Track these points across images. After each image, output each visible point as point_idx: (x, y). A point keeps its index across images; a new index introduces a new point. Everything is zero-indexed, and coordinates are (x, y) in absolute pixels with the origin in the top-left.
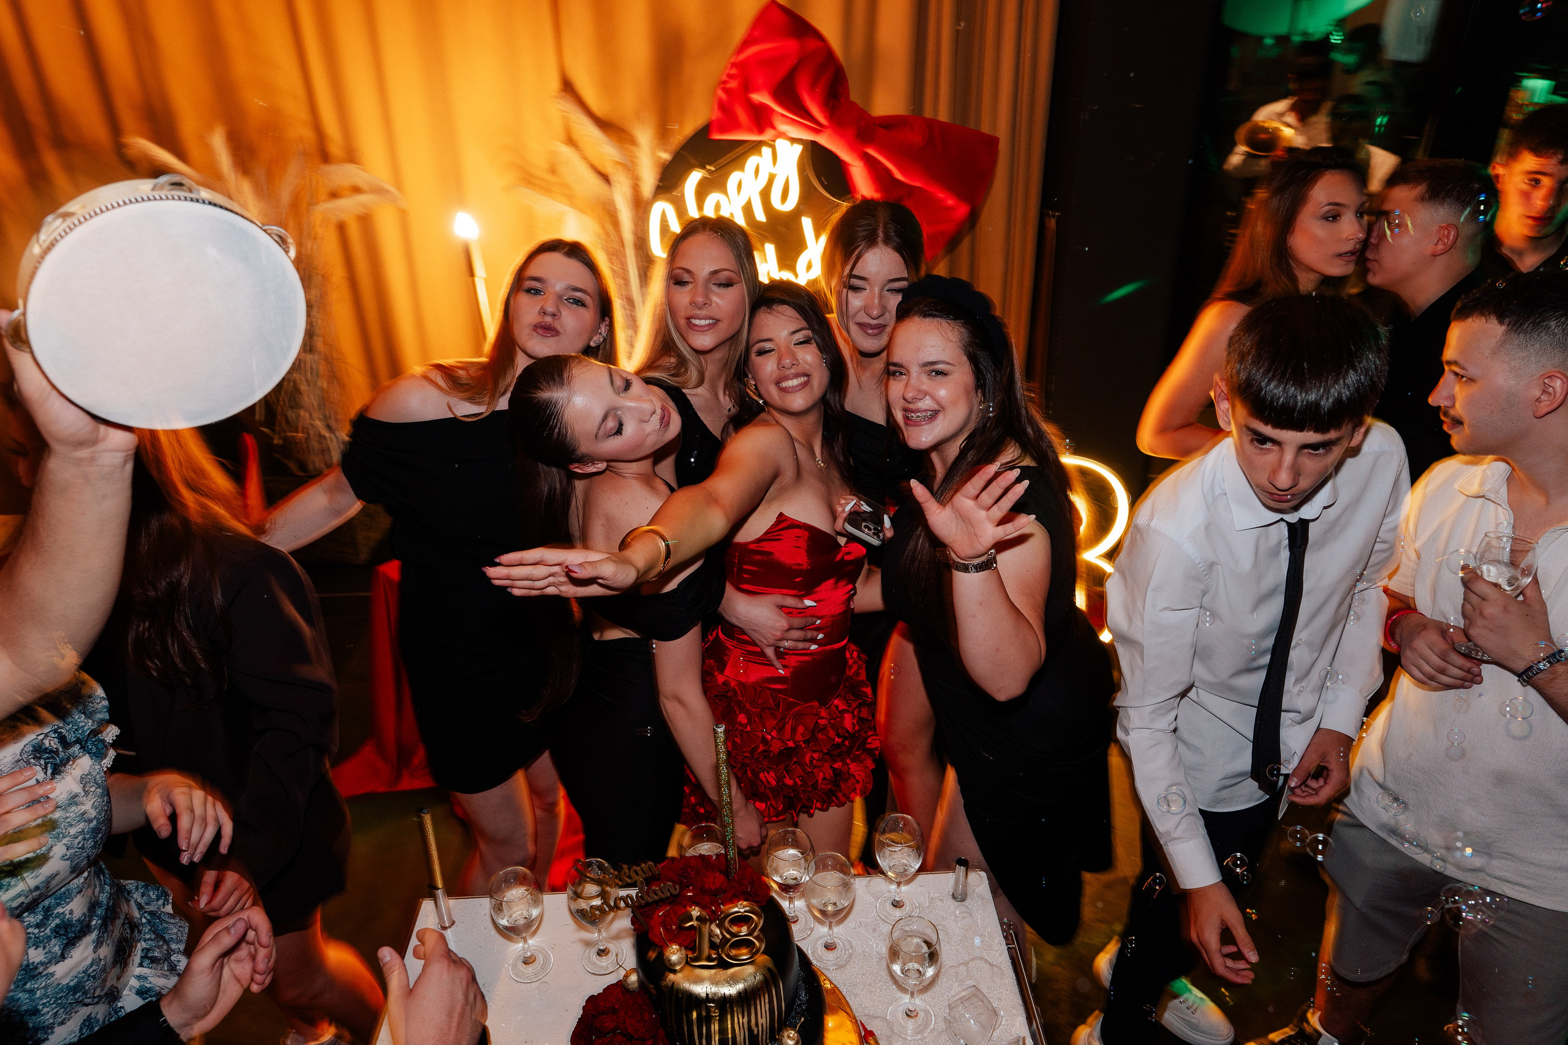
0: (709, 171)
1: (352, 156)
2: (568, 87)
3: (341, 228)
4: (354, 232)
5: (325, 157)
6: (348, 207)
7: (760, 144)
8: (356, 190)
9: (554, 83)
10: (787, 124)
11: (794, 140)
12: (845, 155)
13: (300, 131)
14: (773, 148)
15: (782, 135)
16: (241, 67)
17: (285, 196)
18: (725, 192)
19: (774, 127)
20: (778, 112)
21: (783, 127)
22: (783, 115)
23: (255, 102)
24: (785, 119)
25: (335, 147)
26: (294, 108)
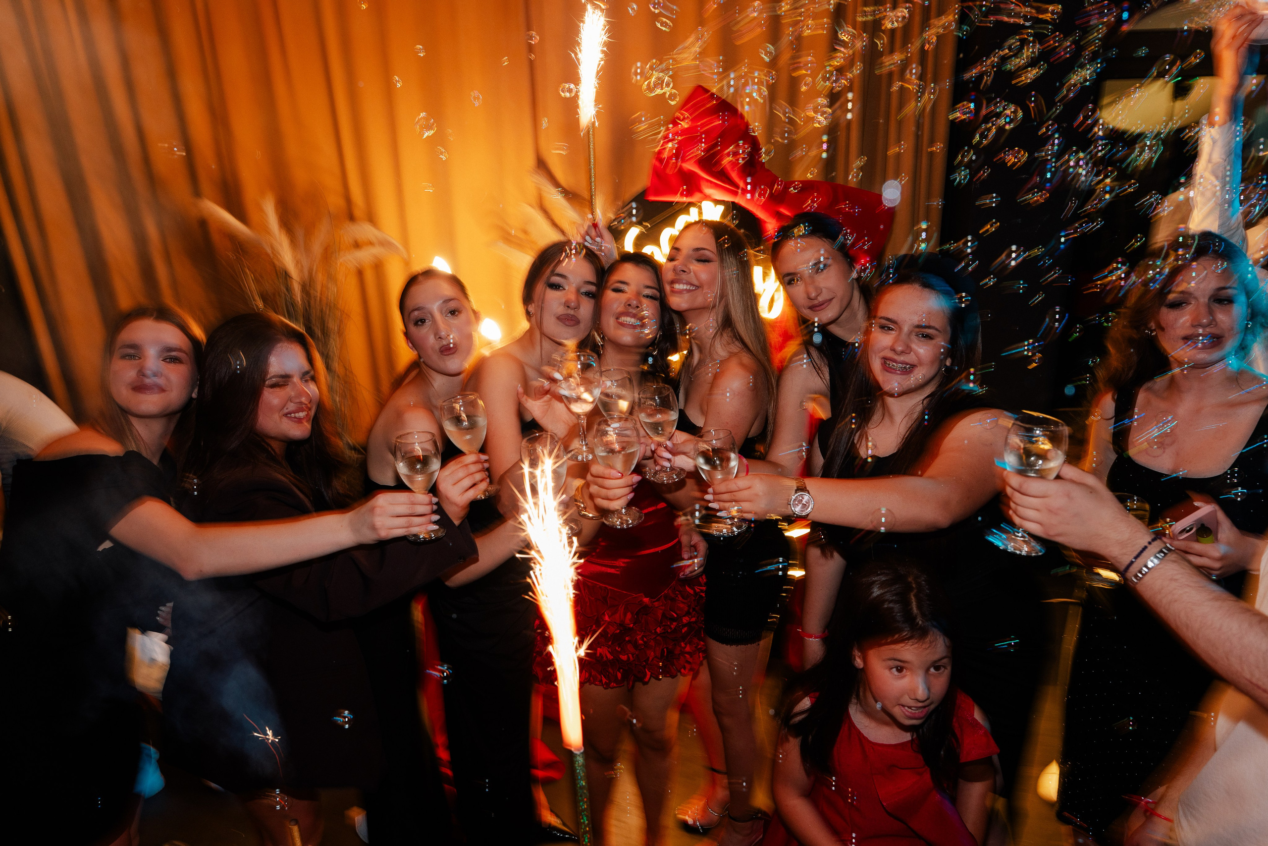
0: (645, 227)
1: (371, 218)
2: (542, 165)
3: (360, 273)
4: (369, 276)
5: (352, 218)
6: (365, 256)
7: (690, 204)
8: (371, 243)
9: (530, 161)
10: (711, 188)
11: (717, 202)
12: (761, 214)
13: (334, 201)
14: (700, 208)
15: (707, 197)
16: (292, 149)
17: (317, 248)
18: (659, 245)
19: (701, 191)
20: (703, 178)
21: (709, 191)
22: (708, 181)
23: (300, 177)
24: (709, 184)
25: (359, 212)
26: (331, 182)
